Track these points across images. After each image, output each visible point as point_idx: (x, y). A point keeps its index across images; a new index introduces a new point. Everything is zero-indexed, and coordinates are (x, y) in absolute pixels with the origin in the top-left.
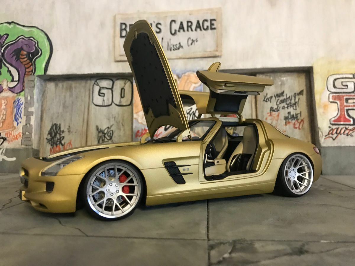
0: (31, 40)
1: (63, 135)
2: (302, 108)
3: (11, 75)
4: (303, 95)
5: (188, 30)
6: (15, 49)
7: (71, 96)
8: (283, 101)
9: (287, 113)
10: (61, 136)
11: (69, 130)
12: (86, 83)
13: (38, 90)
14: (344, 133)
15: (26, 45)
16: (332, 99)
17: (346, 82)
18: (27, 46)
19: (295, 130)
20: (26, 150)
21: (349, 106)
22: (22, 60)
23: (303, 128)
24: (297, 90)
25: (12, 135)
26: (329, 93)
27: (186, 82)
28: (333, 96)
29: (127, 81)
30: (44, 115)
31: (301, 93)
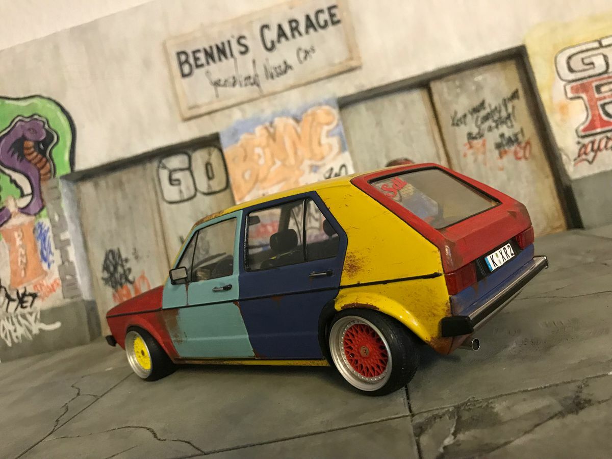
0: (36, 119)
1: (127, 266)
2: (523, 122)
3: (17, 186)
4: (518, 98)
5: (293, 36)
6: (14, 140)
7: (125, 197)
8: (486, 118)
9: (497, 136)
10: (126, 268)
11: (136, 255)
12: (144, 169)
13: (67, 202)
14: (606, 147)
15: (29, 130)
16: (572, 92)
17: (589, 57)
18: (32, 131)
19: (520, 162)
20: (74, 304)
21: (605, 98)
22: (30, 158)
23: (533, 157)
24: (507, 93)
25: (43, 285)
26: (564, 83)
27: (311, 127)
28: (572, 88)
29: (212, 149)
30: (89, 239)
31: (515, 96)
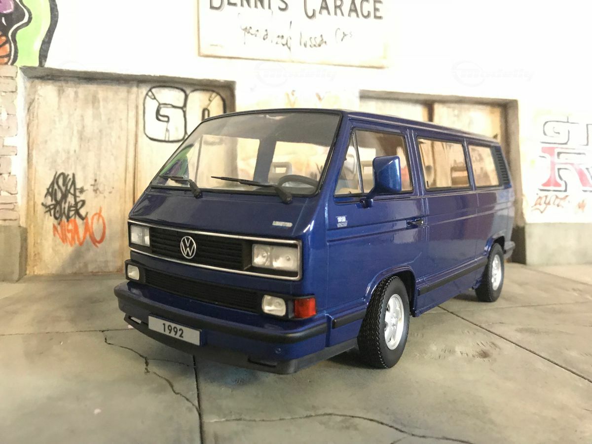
1: (82, 197)
5: (336, 14)
10: (78, 199)
11: (95, 188)
12: (128, 92)
16: (542, 151)
20: (5, 229)
21: (561, 164)
28: (542, 148)
29: (214, 95)
